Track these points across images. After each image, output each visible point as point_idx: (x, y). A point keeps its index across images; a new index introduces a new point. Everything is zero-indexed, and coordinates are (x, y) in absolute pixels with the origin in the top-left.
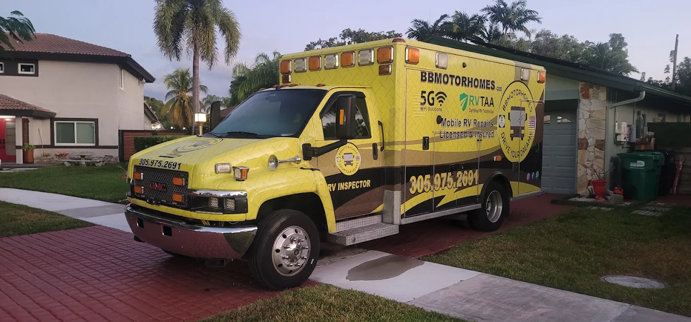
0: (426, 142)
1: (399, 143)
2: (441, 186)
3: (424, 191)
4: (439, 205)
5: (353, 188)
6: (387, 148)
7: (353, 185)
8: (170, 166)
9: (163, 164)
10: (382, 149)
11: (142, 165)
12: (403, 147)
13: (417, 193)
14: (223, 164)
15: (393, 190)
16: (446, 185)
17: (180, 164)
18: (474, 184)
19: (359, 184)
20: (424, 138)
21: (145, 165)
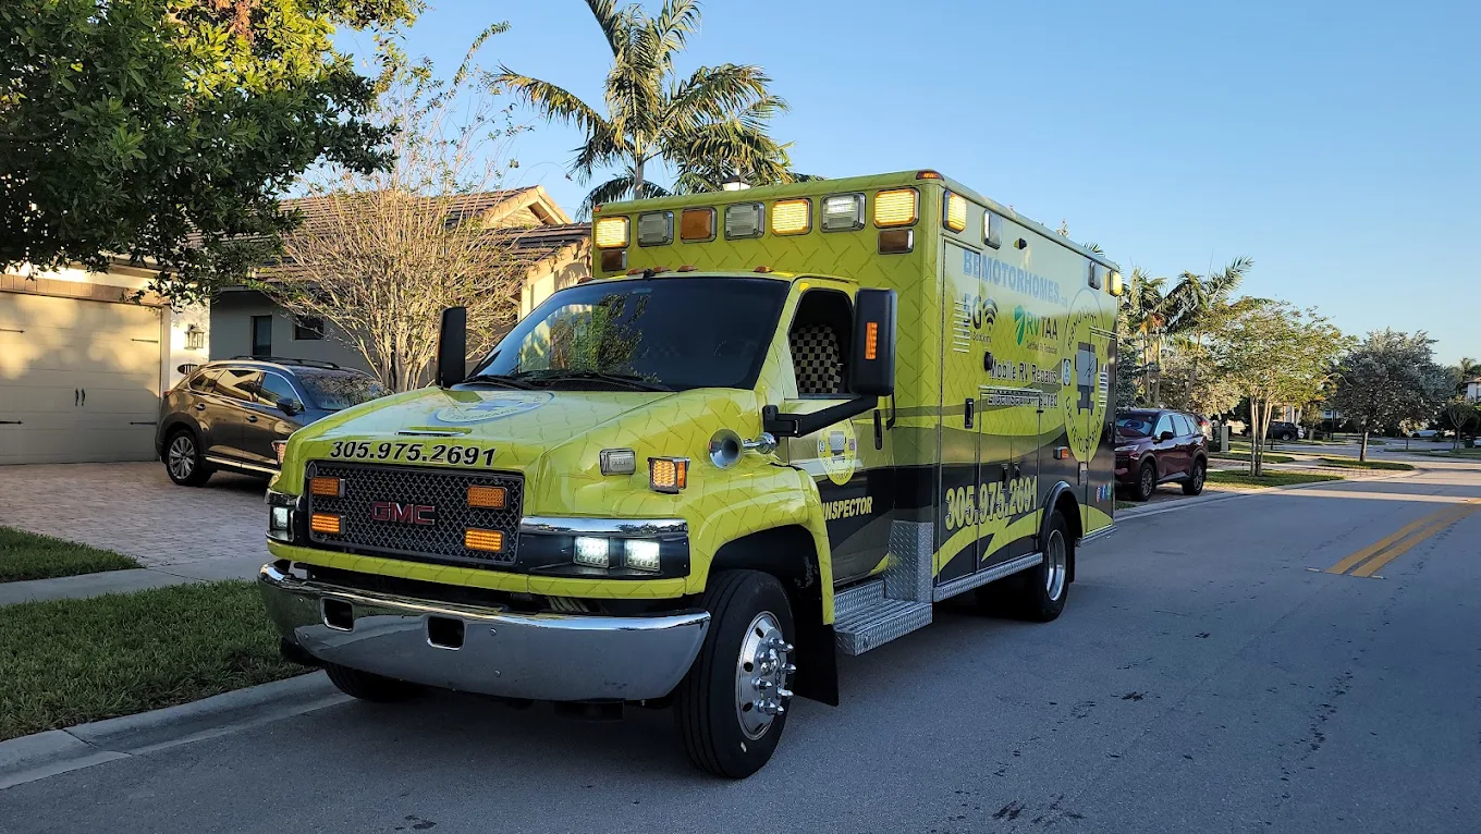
0: (969, 410)
1: (928, 411)
2: (988, 513)
3: (965, 524)
4: (987, 555)
5: (845, 515)
6: (900, 422)
7: (846, 508)
8: (454, 458)
9: (426, 452)
10: (890, 424)
11: (342, 457)
12: (936, 419)
13: (956, 529)
14: (620, 451)
15: (917, 520)
16: (995, 512)
17: (491, 452)
18: (1031, 511)
19: (854, 507)
20: (968, 401)
21: (354, 458)
